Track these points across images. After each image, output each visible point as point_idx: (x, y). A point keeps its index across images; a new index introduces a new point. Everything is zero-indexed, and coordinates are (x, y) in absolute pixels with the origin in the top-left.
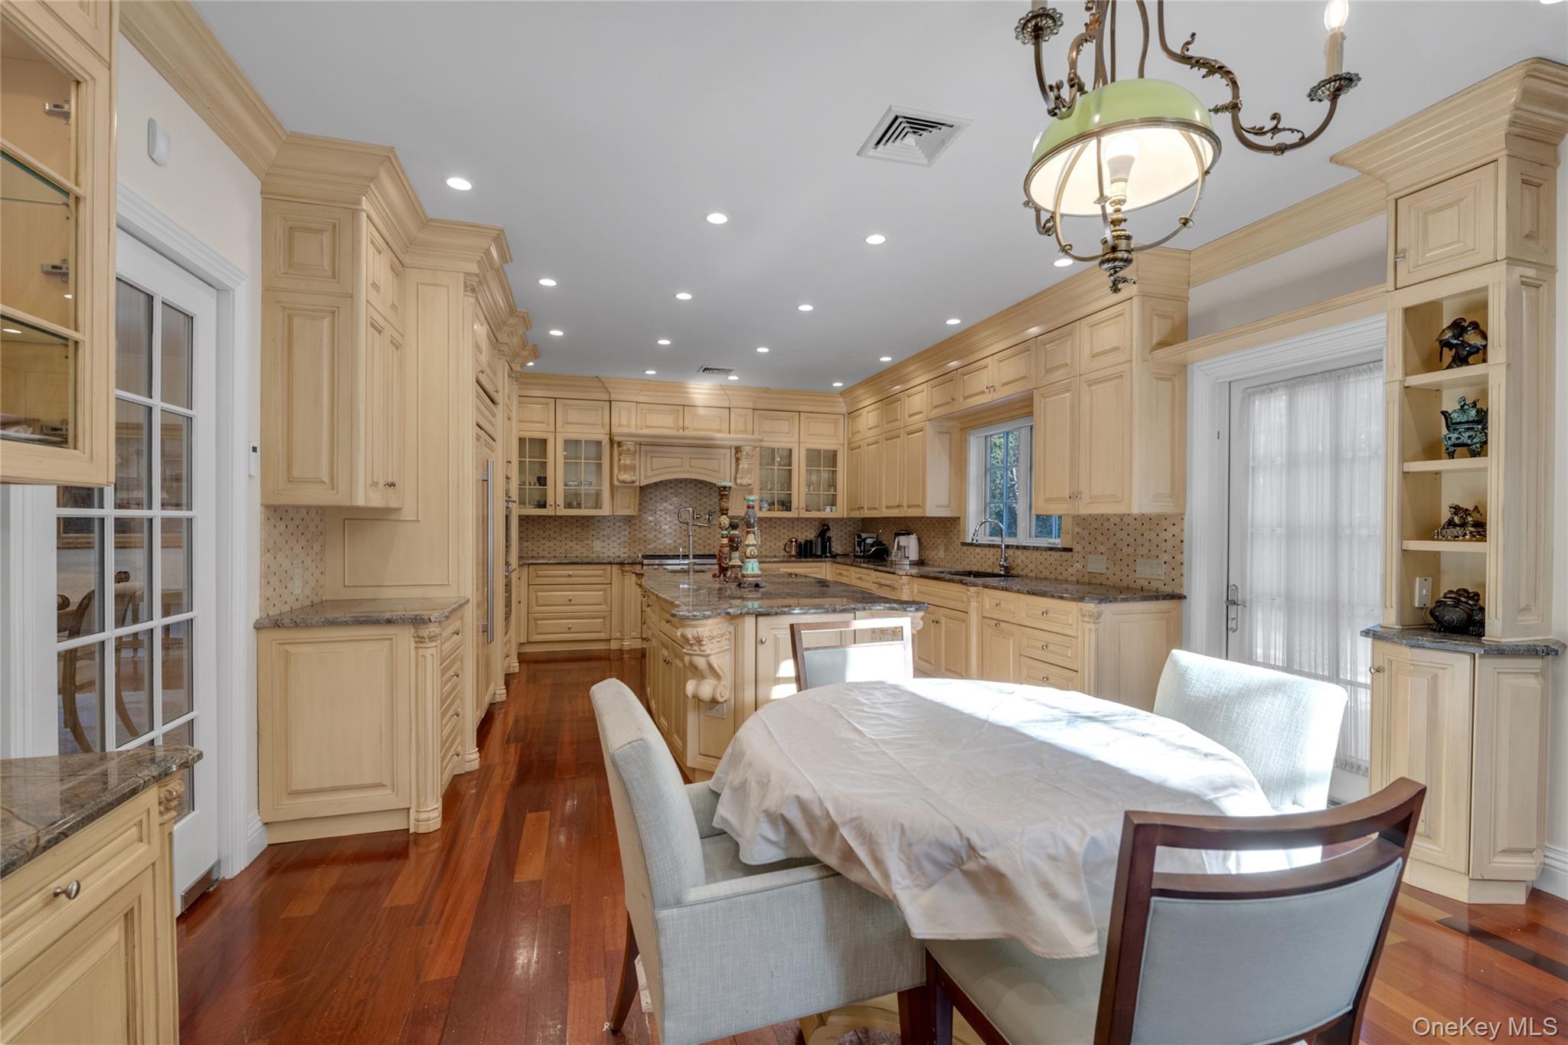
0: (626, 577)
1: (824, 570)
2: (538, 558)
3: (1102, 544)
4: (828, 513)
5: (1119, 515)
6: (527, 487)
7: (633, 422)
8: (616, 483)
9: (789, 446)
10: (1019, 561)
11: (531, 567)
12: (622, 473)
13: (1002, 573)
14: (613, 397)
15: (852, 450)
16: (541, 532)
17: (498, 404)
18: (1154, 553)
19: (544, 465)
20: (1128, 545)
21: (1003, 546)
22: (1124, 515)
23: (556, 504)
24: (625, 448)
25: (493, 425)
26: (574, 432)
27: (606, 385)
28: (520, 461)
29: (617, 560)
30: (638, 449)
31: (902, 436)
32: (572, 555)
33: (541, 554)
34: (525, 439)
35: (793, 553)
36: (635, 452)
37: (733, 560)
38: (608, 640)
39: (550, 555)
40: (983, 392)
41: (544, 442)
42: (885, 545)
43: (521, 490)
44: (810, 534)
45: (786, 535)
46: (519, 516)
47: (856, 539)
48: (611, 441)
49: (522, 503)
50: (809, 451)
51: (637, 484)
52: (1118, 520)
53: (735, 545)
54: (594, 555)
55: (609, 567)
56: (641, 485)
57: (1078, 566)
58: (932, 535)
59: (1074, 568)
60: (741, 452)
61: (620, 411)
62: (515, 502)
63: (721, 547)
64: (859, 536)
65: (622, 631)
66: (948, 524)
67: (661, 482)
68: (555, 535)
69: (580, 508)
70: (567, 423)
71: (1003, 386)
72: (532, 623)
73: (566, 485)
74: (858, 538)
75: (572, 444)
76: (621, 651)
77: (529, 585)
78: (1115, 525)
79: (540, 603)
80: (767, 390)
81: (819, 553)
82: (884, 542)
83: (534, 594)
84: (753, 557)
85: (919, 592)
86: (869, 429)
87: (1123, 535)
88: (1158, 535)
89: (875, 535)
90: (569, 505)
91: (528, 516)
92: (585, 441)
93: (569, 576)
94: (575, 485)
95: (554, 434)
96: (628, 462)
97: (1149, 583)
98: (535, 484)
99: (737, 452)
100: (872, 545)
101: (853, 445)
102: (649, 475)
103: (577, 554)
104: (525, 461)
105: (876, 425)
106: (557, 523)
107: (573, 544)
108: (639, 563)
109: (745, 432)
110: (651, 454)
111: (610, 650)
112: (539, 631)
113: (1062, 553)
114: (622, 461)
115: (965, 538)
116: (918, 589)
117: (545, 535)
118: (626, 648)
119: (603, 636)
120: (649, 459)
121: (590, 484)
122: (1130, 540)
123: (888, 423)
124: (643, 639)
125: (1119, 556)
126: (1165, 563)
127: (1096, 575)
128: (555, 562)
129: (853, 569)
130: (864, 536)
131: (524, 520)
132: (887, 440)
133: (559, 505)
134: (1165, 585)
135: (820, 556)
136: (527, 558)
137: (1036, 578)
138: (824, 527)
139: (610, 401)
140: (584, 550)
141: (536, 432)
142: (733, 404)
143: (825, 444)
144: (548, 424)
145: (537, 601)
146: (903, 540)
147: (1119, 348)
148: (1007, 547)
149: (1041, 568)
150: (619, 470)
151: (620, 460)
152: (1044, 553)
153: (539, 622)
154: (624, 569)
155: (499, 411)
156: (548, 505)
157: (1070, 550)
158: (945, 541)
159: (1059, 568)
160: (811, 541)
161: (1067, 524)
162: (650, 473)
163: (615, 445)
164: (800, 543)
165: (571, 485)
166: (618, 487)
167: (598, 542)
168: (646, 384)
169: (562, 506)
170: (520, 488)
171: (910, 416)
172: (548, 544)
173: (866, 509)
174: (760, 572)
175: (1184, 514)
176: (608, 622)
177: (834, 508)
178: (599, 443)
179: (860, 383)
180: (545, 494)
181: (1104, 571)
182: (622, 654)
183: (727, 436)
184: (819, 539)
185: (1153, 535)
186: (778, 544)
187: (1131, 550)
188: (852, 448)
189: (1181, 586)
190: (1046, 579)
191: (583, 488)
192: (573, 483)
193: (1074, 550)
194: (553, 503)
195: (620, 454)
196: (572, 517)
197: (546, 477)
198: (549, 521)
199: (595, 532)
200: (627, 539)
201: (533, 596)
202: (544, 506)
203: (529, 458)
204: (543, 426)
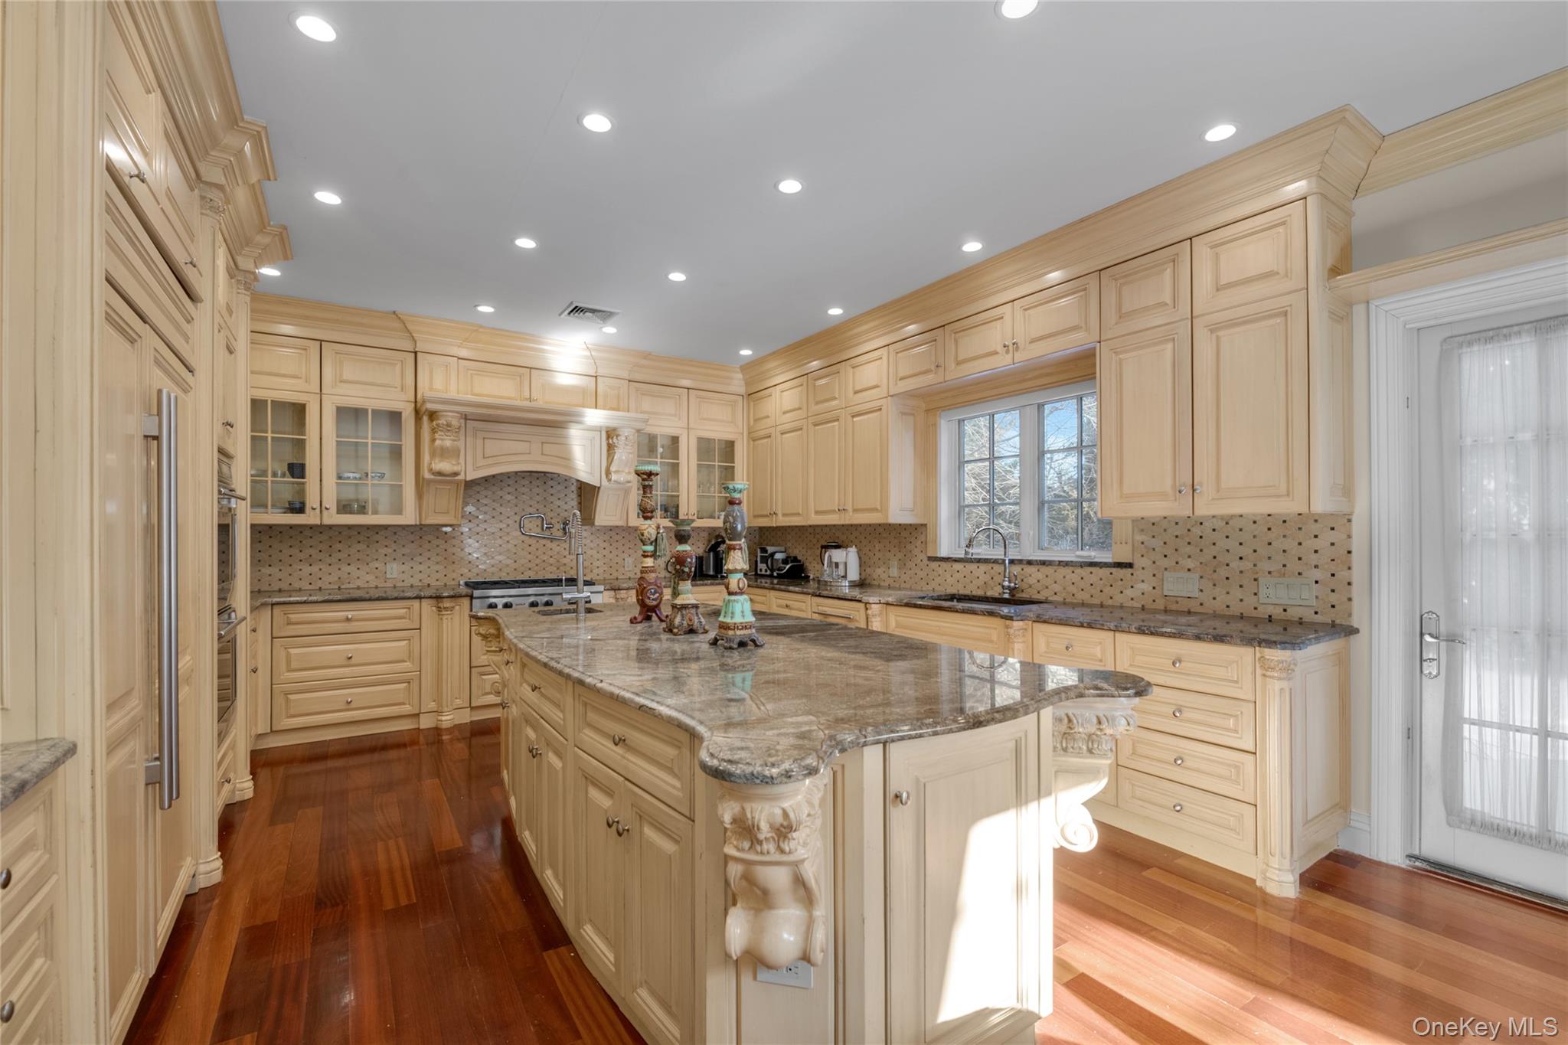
0: (444, 617)
2: (290, 593)
3: (1189, 557)
5: (1222, 518)
6: (270, 478)
7: (454, 385)
8: (426, 475)
9: (673, 432)
10: (1032, 581)
11: (277, 610)
12: (437, 461)
13: (1006, 596)
14: (420, 347)
15: (754, 441)
16: (294, 551)
17: (201, 301)
18: (1294, 566)
19: (300, 445)
20: (1241, 558)
21: (1007, 562)
22: (1232, 517)
23: (323, 507)
24: (442, 421)
25: (187, 339)
26: (354, 397)
27: (410, 327)
28: (253, 438)
29: (428, 593)
30: (463, 425)
31: (842, 420)
32: (351, 586)
33: (297, 585)
36: (459, 428)
37: (681, 596)
38: (417, 715)
39: (310, 587)
40: (995, 353)
41: (300, 408)
42: (800, 561)
43: (256, 484)
44: (700, 549)
46: (253, 526)
47: (759, 554)
48: (417, 411)
49: (258, 504)
50: (700, 440)
51: (461, 477)
52: (1221, 524)
53: (687, 570)
54: (388, 585)
55: (416, 604)
56: (468, 479)
57: (1146, 587)
58: (877, 548)
59: (1138, 589)
60: (617, 436)
61: (431, 368)
62: (243, 499)
63: (642, 572)
64: (764, 550)
65: (438, 700)
66: (904, 534)
67: (494, 476)
68: (321, 556)
69: (365, 513)
70: (341, 382)
71: (1031, 342)
72: (279, 700)
73: (340, 478)
74: (762, 552)
75: (350, 415)
76: (437, 731)
77: (272, 638)
78: (1214, 530)
79: (294, 665)
80: (647, 356)
82: (799, 558)
83: (283, 653)
85: (898, 626)
86: (785, 413)
87: (1232, 544)
88: (1300, 544)
89: (783, 549)
90: (344, 508)
91: (270, 526)
92: (373, 411)
93: (348, 620)
94: (355, 478)
95: (318, 397)
96: (448, 443)
97: (1285, 610)
98: (283, 475)
99: (608, 437)
100: (785, 561)
101: (755, 435)
102: (478, 465)
103: (359, 583)
104: (267, 437)
105: (797, 406)
106: (323, 537)
107: (352, 569)
108: (466, 596)
109: (619, 410)
110: (482, 434)
111: (419, 729)
112: (292, 712)
113: (1114, 570)
114: (438, 442)
115: (935, 549)
116: (896, 621)
117: (302, 556)
118: (445, 725)
119: (406, 709)
120: (479, 442)
121: (382, 476)
122: (1245, 551)
123: (817, 403)
124: (472, 708)
125: (1223, 572)
126: (1317, 582)
127: (1179, 599)
128: (321, 599)
129: (773, 593)
130: (770, 549)
131: (261, 533)
132: (815, 425)
133: (327, 509)
134: (1316, 613)
135: (714, 577)
136: (270, 593)
137: (1064, 603)
138: (716, 539)
139: (416, 353)
140: (371, 578)
141: (287, 391)
142: (601, 372)
143: (720, 432)
144: (307, 380)
145: (288, 662)
146: (837, 555)
147: (1278, 273)
148: (1012, 562)
149: (1073, 589)
150: (433, 455)
151: (433, 440)
152: (1078, 571)
153: (291, 697)
154: (441, 605)
155: (203, 314)
156: (308, 509)
157: (1127, 565)
158: (900, 555)
159: (1107, 590)
161: (1121, 531)
162: (481, 462)
163: (425, 419)
165: (349, 478)
166: (429, 482)
167: (395, 565)
168: (475, 331)
169: (334, 509)
170: (253, 481)
171: (856, 392)
172: (307, 569)
173: (780, 515)
174: (753, 619)
175: (1351, 514)
176: (415, 686)
178: (395, 417)
179: (774, 353)
180: (302, 492)
181: (1196, 594)
182: (439, 735)
183: (594, 414)
184: (712, 554)
185: (1290, 544)
187: (1246, 565)
188: (753, 436)
189: (1350, 615)
190: (1083, 605)
191: (369, 482)
192: (351, 475)
193: (1135, 566)
194: (317, 505)
195: (433, 431)
196: (350, 527)
197: (305, 464)
198: (308, 533)
199: (389, 551)
200: (439, 559)
201: (280, 654)
202: (301, 510)
203: (272, 432)
204: (299, 384)
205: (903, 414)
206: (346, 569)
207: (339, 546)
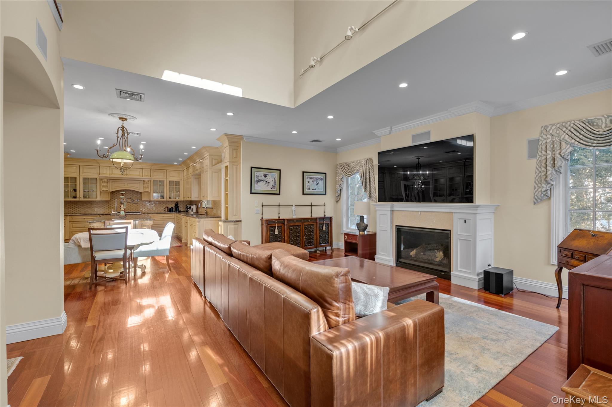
1: (173, 216)
2: (73, 214)
4: (177, 199)
6: (69, 192)
7: (108, 172)
8: (101, 191)
9: (163, 180)
10: (208, 211)
11: (70, 216)
12: (104, 188)
13: (206, 214)
14: (101, 165)
15: (183, 181)
16: (75, 206)
19: (76, 185)
23: (80, 196)
26: (87, 176)
27: (98, 161)
28: (65, 184)
30: (109, 181)
31: (189, 179)
33: (76, 212)
34: (68, 177)
35: (167, 211)
36: (107, 182)
41: (76, 178)
44: (173, 205)
45: (165, 206)
48: (100, 178)
50: (170, 181)
51: (109, 191)
56: (111, 191)
60: (145, 182)
61: (103, 169)
67: (118, 190)
68: (81, 207)
69: (89, 198)
70: (84, 173)
73: (84, 192)
75: (86, 180)
77: (69, 222)
79: (73, 227)
80: (155, 164)
81: (175, 211)
83: (71, 224)
84: (122, 211)
87: (217, 204)
90: (85, 197)
91: (70, 201)
92: (91, 178)
93: (84, 219)
95: (79, 176)
96: (106, 185)
98: (72, 191)
102: (113, 188)
103: (89, 212)
104: (68, 184)
105: (186, 175)
106: (81, 203)
109: (148, 176)
110: (114, 182)
114: (103, 185)
117: (77, 207)
120: (113, 184)
121: (92, 191)
134: (218, 214)
136: (68, 214)
138: (177, 204)
139: (100, 166)
140: (92, 211)
141: (73, 175)
142: (143, 167)
143: (175, 179)
144: (77, 173)
148: (207, 208)
150: (102, 187)
153: (73, 233)
156: (77, 197)
157: (212, 208)
159: (211, 212)
160: (173, 208)
161: (212, 202)
163: (101, 180)
164: (169, 208)
165: (86, 191)
166: (102, 192)
167: (97, 209)
169: (82, 197)
171: (190, 174)
172: (78, 209)
173: (185, 198)
177: (179, 198)
178: (95, 179)
180: (76, 194)
183: (142, 177)
184: (175, 207)
186: (162, 208)
191: (90, 192)
192: (87, 191)
195: (103, 182)
196: (86, 201)
197: (76, 189)
198: (78, 202)
199: (96, 206)
200: (107, 207)
201: (71, 225)
202: (76, 198)
203: (70, 183)
204: (75, 174)
205: (195, 179)
206: (86, 209)
207: (85, 205)
